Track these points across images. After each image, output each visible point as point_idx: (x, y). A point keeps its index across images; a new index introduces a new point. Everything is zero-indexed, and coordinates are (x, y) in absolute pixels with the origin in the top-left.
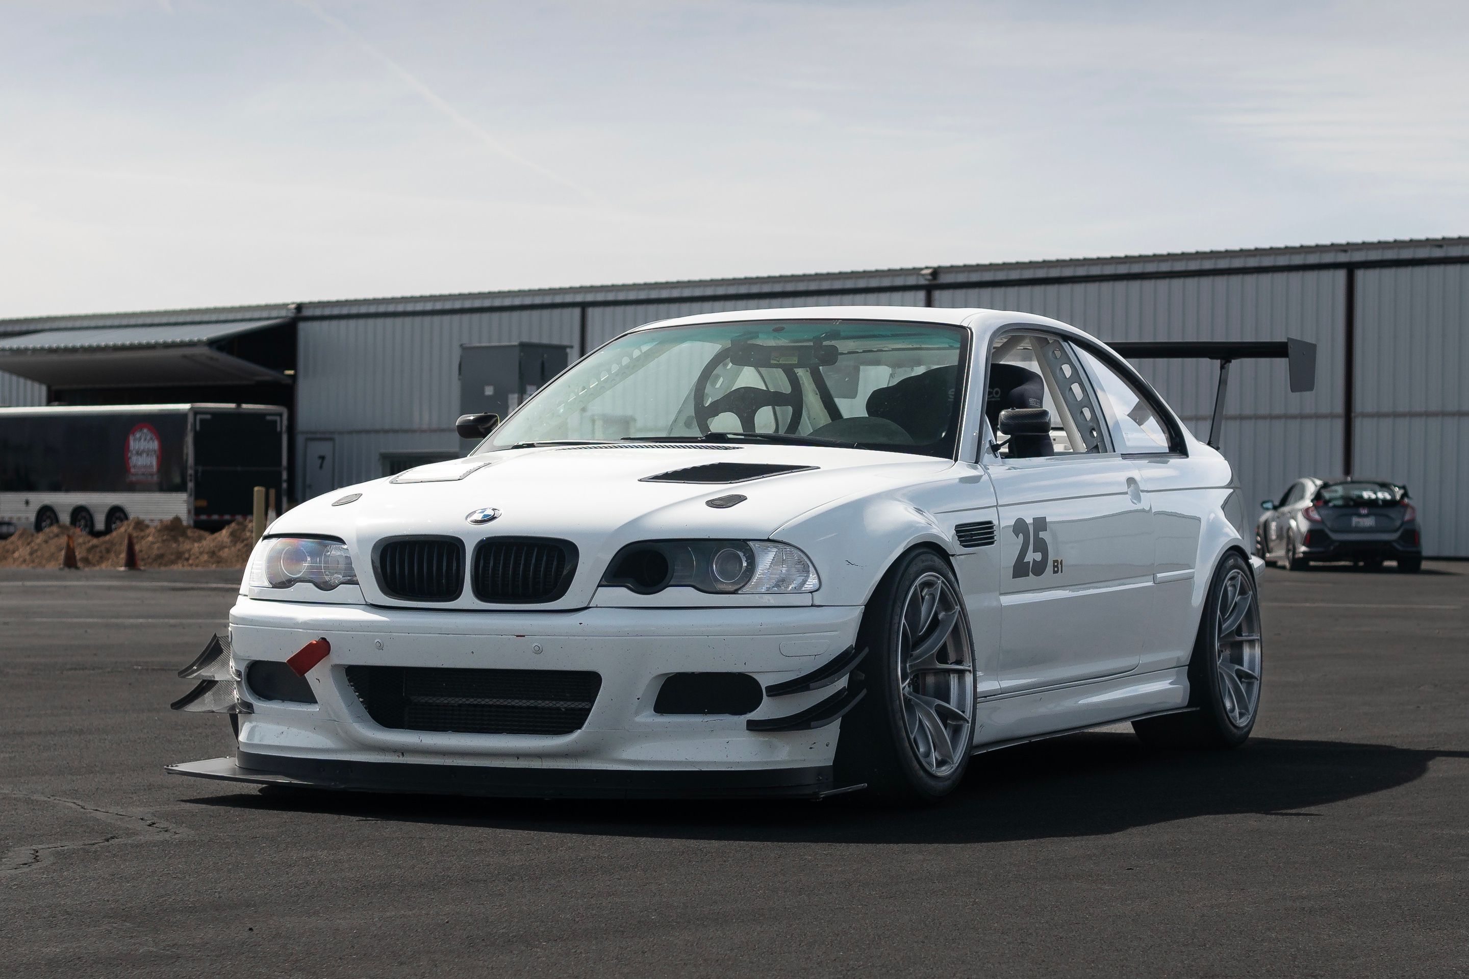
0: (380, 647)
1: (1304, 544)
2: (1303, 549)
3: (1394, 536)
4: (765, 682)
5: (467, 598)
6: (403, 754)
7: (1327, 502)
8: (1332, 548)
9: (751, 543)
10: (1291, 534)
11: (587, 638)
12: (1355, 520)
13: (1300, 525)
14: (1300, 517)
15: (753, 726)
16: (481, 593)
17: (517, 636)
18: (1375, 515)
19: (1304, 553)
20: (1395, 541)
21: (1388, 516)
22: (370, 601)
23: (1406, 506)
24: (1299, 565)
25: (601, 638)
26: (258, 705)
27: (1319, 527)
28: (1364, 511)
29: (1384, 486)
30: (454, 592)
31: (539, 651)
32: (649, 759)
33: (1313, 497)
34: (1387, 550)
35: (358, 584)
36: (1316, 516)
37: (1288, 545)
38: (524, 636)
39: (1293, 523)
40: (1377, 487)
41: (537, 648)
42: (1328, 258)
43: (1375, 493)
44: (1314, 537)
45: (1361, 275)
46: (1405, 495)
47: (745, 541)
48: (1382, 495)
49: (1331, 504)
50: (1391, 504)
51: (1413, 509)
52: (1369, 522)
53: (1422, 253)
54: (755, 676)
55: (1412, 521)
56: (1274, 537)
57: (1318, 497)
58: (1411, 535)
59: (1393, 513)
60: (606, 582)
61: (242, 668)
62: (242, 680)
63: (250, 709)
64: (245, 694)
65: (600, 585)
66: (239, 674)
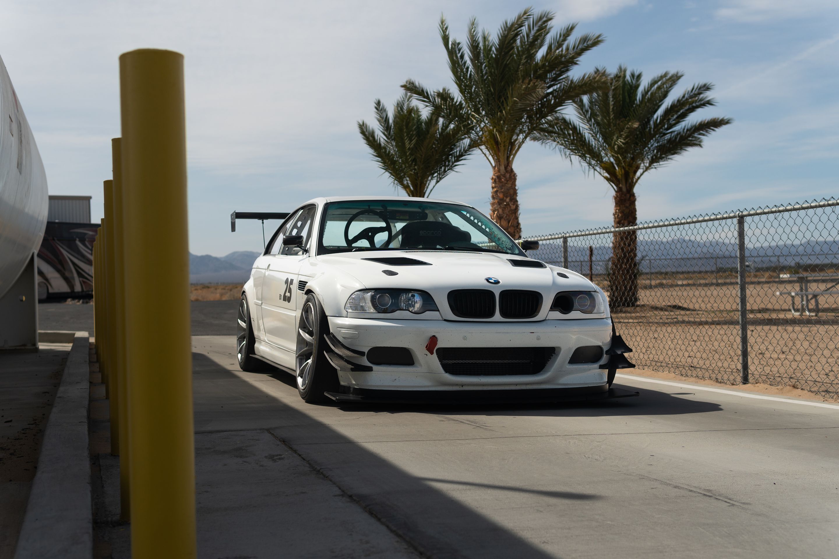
0: (465, 339)
4: (604, 348)
5: (497, 316)
6: (462, 386)
9: (592, 293)
15: (601, 367)
16: (504, 314)
22: (445, 318)
26: (375, 367)
30: (492, 314)
31: (539, 339)
32: (570, 383)
35: (439, 311)
38: (533, 334)
54: (602, 346)
60: (552, 308)
61: (366, 350)
62: (364, 356)
63: (370, 369)
64: (366, 362)
65: (550, 310)
66: (362, 353)
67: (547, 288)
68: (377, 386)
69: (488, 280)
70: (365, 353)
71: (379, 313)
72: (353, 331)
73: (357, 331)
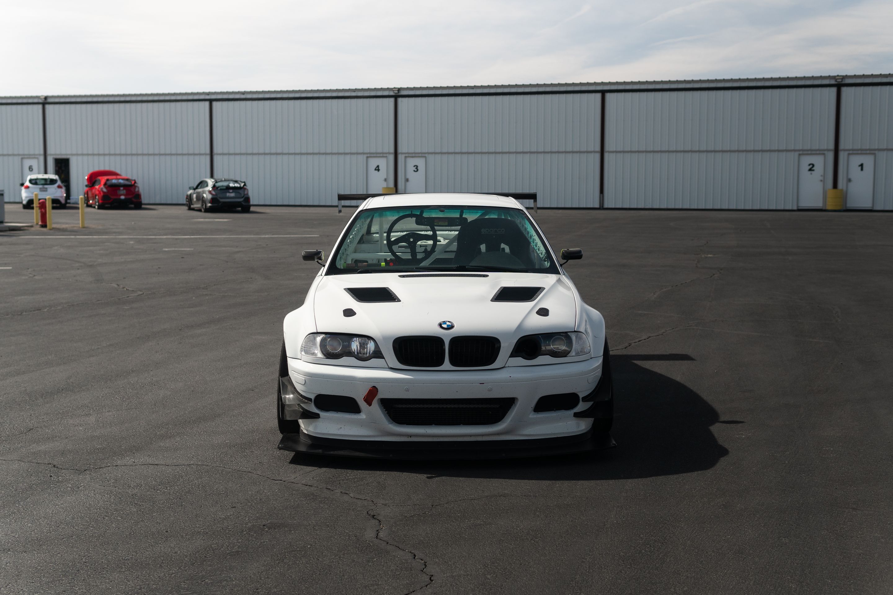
0: (407, 390)
1: (210, 203)
2: (209, 205)
3: (242, 200)
4: (581, 395)
5: (447, 365)
6: (411, 437)
7: (217, 188)
8: (220, 204)
9: (569, 333)
10: (204, 199)
11: (513, 383)
12: (228, 194)
13: (207, 196)
14: (207, 193)
15: (576, 415)
16: (453, 362)
17: (480, 384)
18: (235, 192)
19: (210, 206)
20: (242, 201)
21: (239, 193)
22: (391, 366)
23: (245, 189)
24: (208, 210)
25: (520, 383)
26: (322, 414)
27: (216, 197)
28: (231, 191)
29: (236, 182)
30: (440, 362)
31: (490, 390)
32: (535, 434)
33: (212, 186)
34: (238, 204)
35: (384, 358)
36: (213, 193)
37: (202, 203)
38: (484, 384)
39: (205, 195)
40: (234, 182)
41: (490, 389)
42: (202, 97)
43: (234, 184)
44: (213, 200)
45: (215, 104)
46: (245, 185)
47: (566, 333)
48: (237, 185)
49: (219, 189)
50: (240, 188)
51: (247, 190)
52: (233, 195)
53: (237, 96)
54: (578, 394)
55: (247, 194)
56: (195, 200)
57: (214, 187)
58: (247, 199)
59: (241, 191)
60: (513, 355)
61: (313, 397)
63: (317, 416)
64: (313, 409)
65: (510, 357)
66: (310, 400)
68: (323, 434)
69: (440, 325)
70: (312, 399)
71: (326, 358)
72: (301, 377)
73: (304, 377)
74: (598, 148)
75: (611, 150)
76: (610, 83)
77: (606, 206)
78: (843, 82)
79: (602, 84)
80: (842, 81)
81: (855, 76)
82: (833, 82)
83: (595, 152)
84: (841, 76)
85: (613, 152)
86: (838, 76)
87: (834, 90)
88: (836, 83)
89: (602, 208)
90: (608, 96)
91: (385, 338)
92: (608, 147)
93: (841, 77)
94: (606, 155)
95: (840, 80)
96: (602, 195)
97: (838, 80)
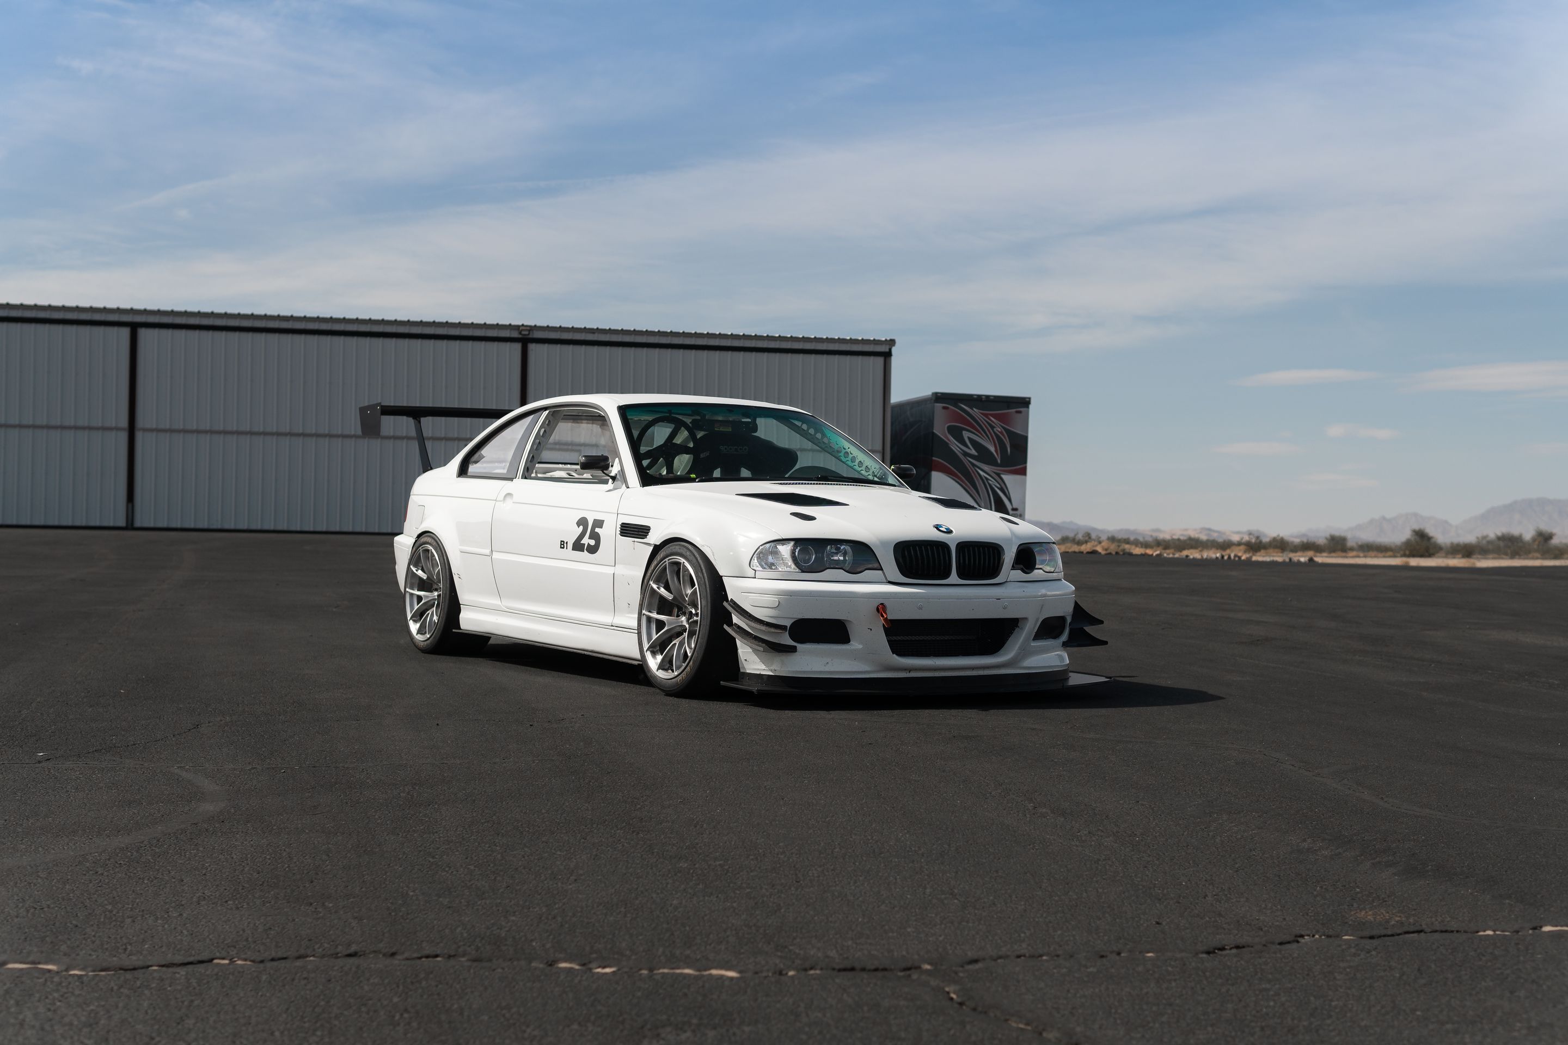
0: (920, 608)
4: (1068, 620)
5: (954, 578)
6: (909, 672)
11: (1026, 599)
16: (961, 575)
17: (997, 599)
22: (893, 580)
25: (1032, 599)
26: (799, 646)
30: (947, 575)
31: (1005, 608)
32: (1032, 666)
35: (882, 569)
38: (1000, 599)
41: (1005, 606)
60: (1014, 567)
61: (788, 623)
62: (786, 631)
63: (793, 650)
64: (787, 640)
65: (1011, 570)
66: (783, 628)
67: (1008, 540)
68: (804, 672)
69: (938, 528)
70: (787, 626)
71: (803, 572)
72: (771, 597)
73: (776, 598)
74: (124, 422)
75: (148, 426)
76: (145, 312)
77: (138, 524)
78: (530, 336)
79: (132, 311)
80: (529, 334)
81: (548, 328)
82: (515, 334)
83: (117, 429)
84: (527, 326)
85: (151, 430)
86: (523, 325)
87: (517, 347)
88: (520, 336)
89: (130, 526)
90: (143, 333)
91: (884, 543)
92: (142, 420)
93: (528, 328)
94: (139, 436)
95: (527, 333)
96: (130, 505)
97: (523, 333)
